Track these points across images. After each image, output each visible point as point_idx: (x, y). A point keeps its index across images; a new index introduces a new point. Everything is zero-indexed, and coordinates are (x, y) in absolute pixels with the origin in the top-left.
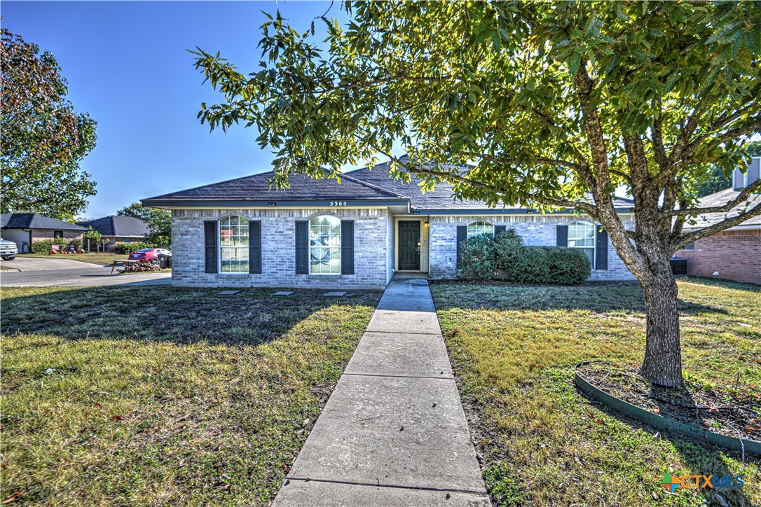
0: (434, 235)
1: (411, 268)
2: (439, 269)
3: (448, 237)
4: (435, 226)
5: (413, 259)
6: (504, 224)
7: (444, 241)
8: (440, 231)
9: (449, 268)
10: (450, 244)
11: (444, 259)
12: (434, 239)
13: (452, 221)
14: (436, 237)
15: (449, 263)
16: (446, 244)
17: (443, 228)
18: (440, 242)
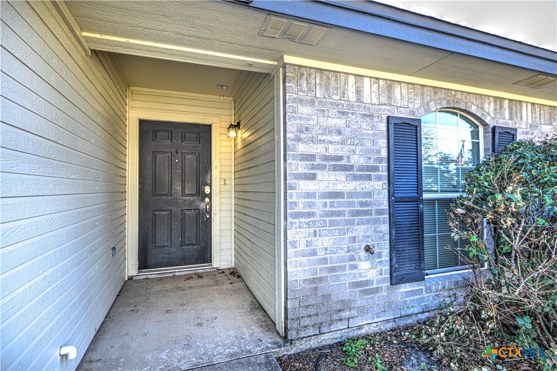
0: (302, 148)
1: (184, 261)
2: (327, 297)
3: (357, 160)
4: (305, 110)
5: (191, 232)
6: (511, 124)
7: (341, 176)
8: (328, 131)
9: (363, 286)
10: (367, 186)
11: (343, 253)
12: (301, 167)
13: (370, 93)
14: (311, 157)
15: (365, 265)
16: (352, 186)
17: (340, 122)
18: (329, 180)
